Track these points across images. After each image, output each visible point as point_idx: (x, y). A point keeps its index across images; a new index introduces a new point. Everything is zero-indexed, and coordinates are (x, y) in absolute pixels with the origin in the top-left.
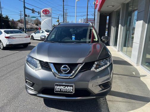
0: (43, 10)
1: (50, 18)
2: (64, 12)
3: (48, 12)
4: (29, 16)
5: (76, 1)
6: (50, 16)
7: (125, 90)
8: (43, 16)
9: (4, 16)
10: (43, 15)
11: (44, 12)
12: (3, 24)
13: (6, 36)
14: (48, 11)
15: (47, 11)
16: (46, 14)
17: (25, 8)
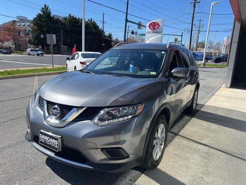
0: (150, 22)
1: (159, 36)
2: (192, 25)
3: (157, 27)
4: (136, 33)
5: (212, 4)
6: (160, 32)
7: (191, 179)
8: (148, 33)
9: (107, 34)
10: (150, 30)
11: (151, 27)
12: (104, 45)
13: (81, 61)
14: (158, 24)
15: (156, 24)
16: (154, 29)
17: (127, 21)
